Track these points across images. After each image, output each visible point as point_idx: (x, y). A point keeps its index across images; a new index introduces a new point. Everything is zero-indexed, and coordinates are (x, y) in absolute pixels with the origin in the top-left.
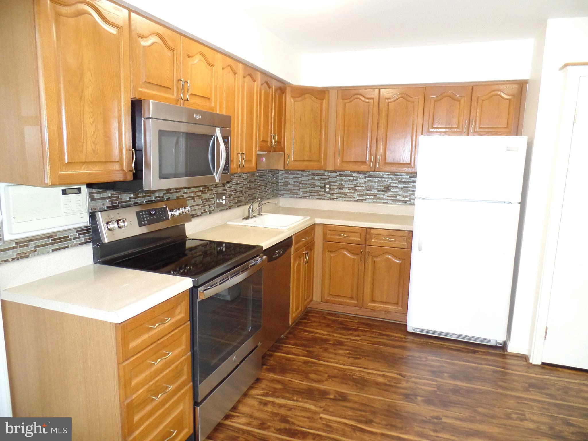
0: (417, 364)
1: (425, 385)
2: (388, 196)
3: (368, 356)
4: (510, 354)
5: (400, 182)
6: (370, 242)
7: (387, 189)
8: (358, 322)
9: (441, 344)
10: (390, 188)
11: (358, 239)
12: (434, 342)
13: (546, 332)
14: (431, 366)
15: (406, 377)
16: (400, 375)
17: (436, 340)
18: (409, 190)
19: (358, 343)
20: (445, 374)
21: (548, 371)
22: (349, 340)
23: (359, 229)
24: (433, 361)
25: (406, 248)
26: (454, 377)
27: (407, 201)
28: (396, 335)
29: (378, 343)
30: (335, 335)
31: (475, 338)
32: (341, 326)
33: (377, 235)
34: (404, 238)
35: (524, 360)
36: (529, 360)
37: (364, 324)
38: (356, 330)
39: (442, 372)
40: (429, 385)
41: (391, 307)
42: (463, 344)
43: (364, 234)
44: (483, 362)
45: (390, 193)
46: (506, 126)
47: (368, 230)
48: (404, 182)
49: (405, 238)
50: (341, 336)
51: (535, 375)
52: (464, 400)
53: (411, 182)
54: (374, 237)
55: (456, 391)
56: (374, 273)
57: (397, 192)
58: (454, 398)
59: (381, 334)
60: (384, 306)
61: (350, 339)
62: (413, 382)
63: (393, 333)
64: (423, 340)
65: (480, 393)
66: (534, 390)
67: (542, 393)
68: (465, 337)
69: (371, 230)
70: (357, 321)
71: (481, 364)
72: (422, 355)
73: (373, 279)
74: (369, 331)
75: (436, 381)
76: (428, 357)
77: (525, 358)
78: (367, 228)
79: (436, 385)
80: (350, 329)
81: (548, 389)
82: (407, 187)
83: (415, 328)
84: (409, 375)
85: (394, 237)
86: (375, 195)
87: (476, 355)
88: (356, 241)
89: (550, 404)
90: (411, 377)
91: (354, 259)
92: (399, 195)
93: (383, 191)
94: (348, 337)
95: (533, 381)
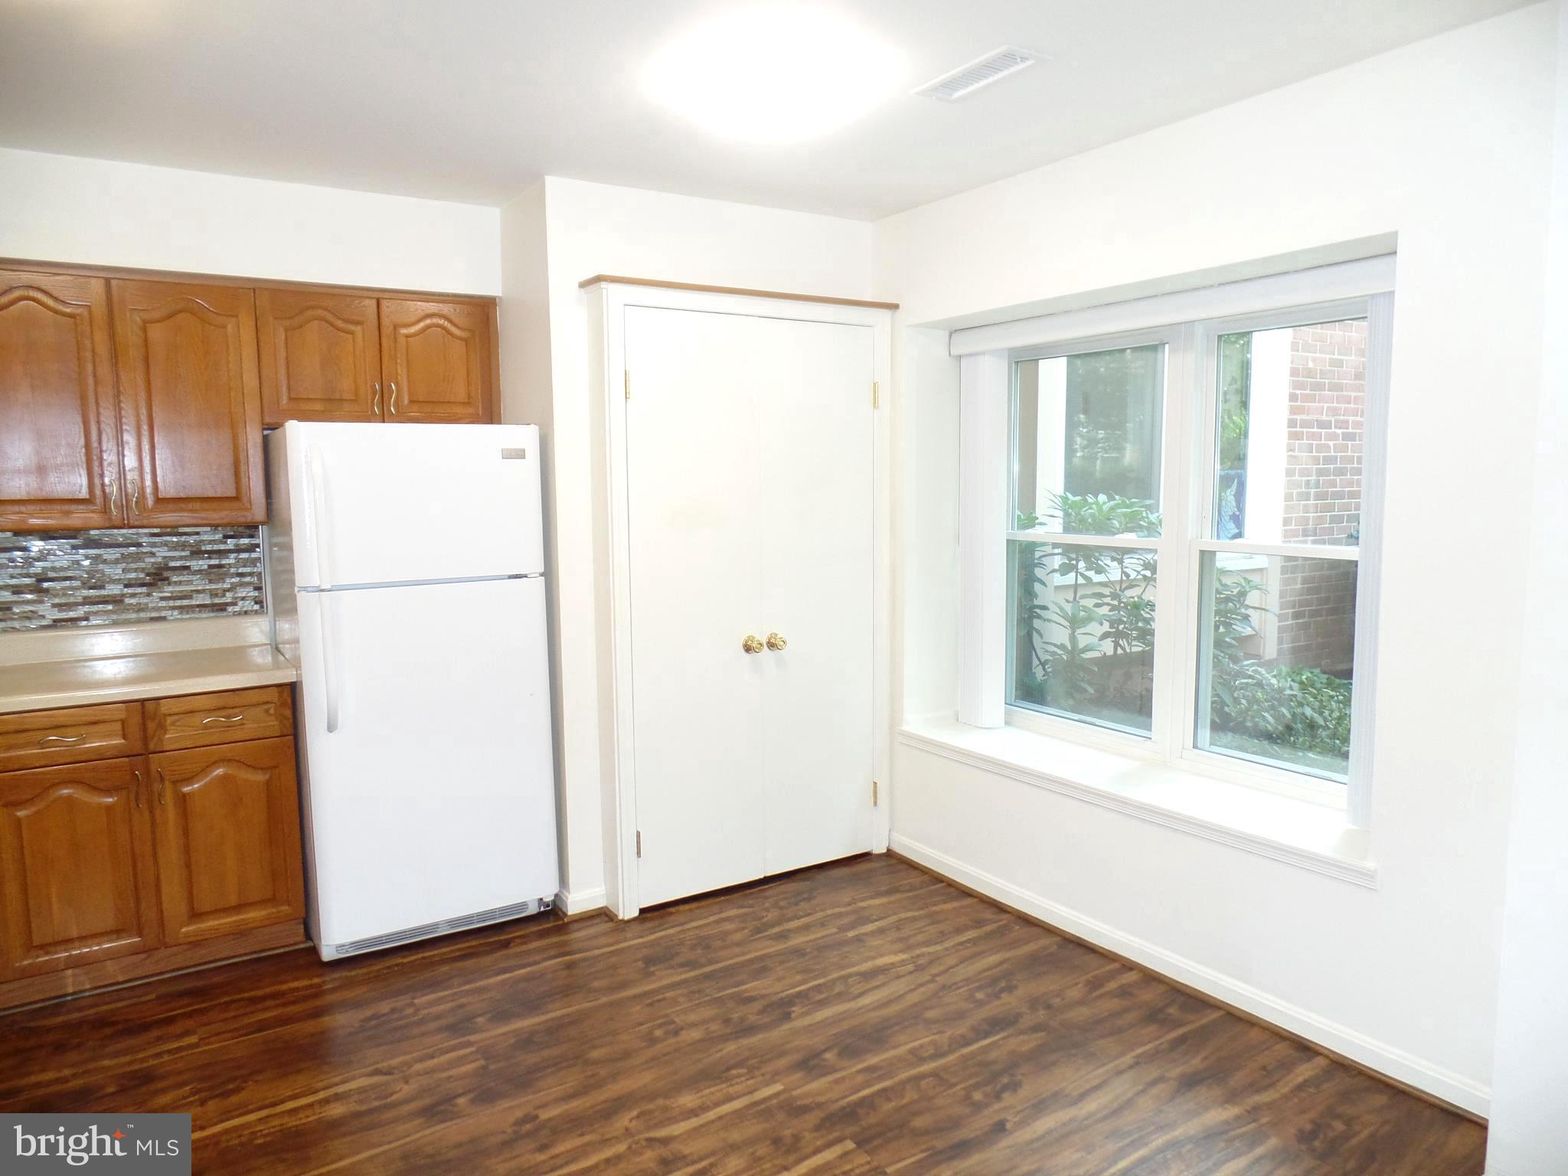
0: (401, 1027)
1: (451, 1065)
2: (163, 599)
3: (260, 1072)
4: (575, 918)
5: (197, 553)
6: (161, 740)
7: (158, 576)
8: (158, 998)
9: (424, 958)
10: (166, 574)
11: (118, 741)
12: (405, 960)
13: (638, 842)
14: (438, 1017)
15: (396, 1071)
16: (377, 1072)
17: (406, 953)
18: (227, 575)
19: (200, 1052)
20: (480, 1020)
21: (657, 923)
22: (166, 1058)
23: (117, 709)
24: (431, 1004)
25: (279, 734)
26: (501, 1016)
27: (227, 604)
28: (296, 984)
29: (262, 1026)
30: (106, 1063)
31: (493, 911)
32: (108, 1031)
33: (182, 716)
34: (266, 707)
35: (606, 919)
36: (617, 916)
37: (181, 995)
38: (170, 1021)
39: (470, 1018)
40: (461, 1061)
41: (254, 915)
42: (470, 938)
43: (136, 719)
44: (537, 958)
45: (167, 591)
46: (467, 401)
47: (150, 706)
48: (207, 552)
49: (270, 708)
50: (128, 1058)
51: (641, 940)
52: (555, 1051)
53: (230, 551)
54: (173, 724)
55: (527, 1041)
56: (186, 832)
57: (190, 582)
58: (532, 1059)
59: (253, 1001)
60: (234, 918)
61: (169, 1052)
62: (419, 1074)
63: (286, 982)
64: (377, 966)
65: (571, 1023)
66: (658, 967)
67: (672, 967)
68: (468, 919)
69: (159, 704)
70: (153, 996)
71: (536, 963)
72: (401, 1002)
73: (187, 850)
74: (213, 1007)
75: (469, 1044)
76: (416, 1001)
77: (604, 914)
78: (143, 701)
79: (477, 1051)
80: (146, 1027)
81: (677, 954)
82: (220, 566)
83: (344, 946)
84: (401, 1063)
85: (236, 710)
86: (117, 600)
87: (514, 950)
88: (115, 746)
89: (696, 979)
90: (409, 1065)
91: (109, 808)
92: (198, 592)
93: (142, 585)
94: (158, 1050)
95: (645, 952)
